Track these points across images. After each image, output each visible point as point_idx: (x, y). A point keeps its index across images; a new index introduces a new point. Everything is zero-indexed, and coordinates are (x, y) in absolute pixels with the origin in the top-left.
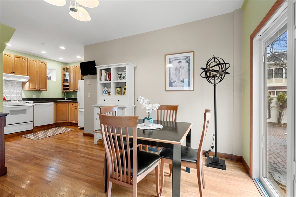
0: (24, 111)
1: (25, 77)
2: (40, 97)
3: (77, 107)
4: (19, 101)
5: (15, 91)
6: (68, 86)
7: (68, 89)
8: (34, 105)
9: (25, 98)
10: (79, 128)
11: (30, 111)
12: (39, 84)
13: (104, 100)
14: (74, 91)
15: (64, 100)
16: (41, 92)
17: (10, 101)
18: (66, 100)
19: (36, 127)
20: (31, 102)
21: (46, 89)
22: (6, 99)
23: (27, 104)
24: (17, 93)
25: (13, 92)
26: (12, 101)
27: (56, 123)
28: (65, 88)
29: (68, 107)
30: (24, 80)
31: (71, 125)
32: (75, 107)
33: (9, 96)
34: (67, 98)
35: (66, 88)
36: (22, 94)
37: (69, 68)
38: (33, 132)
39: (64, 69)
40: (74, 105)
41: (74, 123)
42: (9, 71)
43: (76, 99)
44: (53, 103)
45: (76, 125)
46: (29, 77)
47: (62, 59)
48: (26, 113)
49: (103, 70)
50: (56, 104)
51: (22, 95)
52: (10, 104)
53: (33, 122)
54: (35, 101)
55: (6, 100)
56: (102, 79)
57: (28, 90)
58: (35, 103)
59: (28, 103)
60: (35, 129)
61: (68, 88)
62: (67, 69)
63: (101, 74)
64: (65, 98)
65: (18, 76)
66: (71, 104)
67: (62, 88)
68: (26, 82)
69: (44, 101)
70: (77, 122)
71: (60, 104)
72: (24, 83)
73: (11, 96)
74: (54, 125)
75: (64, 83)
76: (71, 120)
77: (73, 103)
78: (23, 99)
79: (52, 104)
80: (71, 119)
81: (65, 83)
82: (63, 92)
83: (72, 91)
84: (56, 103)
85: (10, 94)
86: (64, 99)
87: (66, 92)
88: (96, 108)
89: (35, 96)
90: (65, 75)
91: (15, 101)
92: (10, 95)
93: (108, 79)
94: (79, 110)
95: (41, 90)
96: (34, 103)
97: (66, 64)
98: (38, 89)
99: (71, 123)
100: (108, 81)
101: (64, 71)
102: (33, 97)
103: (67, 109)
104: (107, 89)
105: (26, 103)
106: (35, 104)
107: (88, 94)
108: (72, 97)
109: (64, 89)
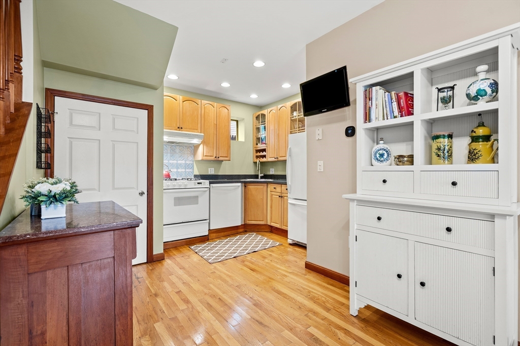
0: (194, 200)
1: (197, 135)
2: (220, 174)
3: (283, 195)
4: (188, 179)
5: (184, 162)
6: (264, 150)
7: (265, 156)
8: (210, 188)
9: (198, 174)
10: (290, 241)
11: (203, 200)
12: (219, 148)
13: (384, 181)
14: (276, 160)
15: (258, 178)
16: (221, 164)
17: (176, 179)
18: (262, 178)
19: (213, 231)
20: (205, 182)
21: (228, 157)
22: (171, 176)
23: (200, 186)
24: (186, 166)
25: (180, 164)
26: (179, 180)
27: (245, 224)
28: (259, 154)
29: (265, 193)
30: (195, 141)
31: (271, 232)
32: (279, 194)
33: (175, 170)
34: (262, 175)
35: (261, 154)
36: (193, 166)
37: (266, 113)
38: (208, 240)
39: (257, 118)
40: (278, 188)
41: (277, 228)
42: (175, 125)
43: (284, 177)
44: (240, 184)
45: (283, 233)
46: (203, 134)
47: (254, 97)
48: (198, 204)
49: (378, 87)
50: (245, 186)
51: (193, 169)
52: (174, 186)
53: (208, 221)
54: (212, 179)
55: (171, 178)
56: (373, 116)
57: (202, 160)
58: (211, 185)
59: (201, 183)
60: (212, 235)
61: (264, 153)
62: (264, 115)
63: (370, 99)
64: (260, 175)
65: (186, 134)
66: (271, 187)
67: (254, 154)
68: (199, 145)
69: (226, 180)
70: (284, 228)
71: (251, 187)
72: (196, 147)
73: (179, 170)
74: (242, 228)
75: (257, 144)
76: (271, 222)
77: (275, 186)
78: (195, 176)
79: (239, 186)
80: (271, 219)
81: (259, 144)
82: (255, 163)
83: (273, 159)
84: (246, 184)
85: (178, 166)
86: (256, 177)
87: (262, 163)
88: (355, 203)
89: (211, 171)
90: (258, 129)
91: (182, 179)
92: (177, 169)
93: (396, 113)
94: (290, 201)
95: (220, 159)
96: (210, 183)
97: (260, 107)
98: (216, 157)
99: (271, 227)
100: (395, 117)
101: (257, 122)
102: (209, 173)
103: (263, 197)
104: (385, 146)
105: (198, 183)
106: (212, 187)
107: (319, 164)
108: (271, 173)
109: (257, 157)
